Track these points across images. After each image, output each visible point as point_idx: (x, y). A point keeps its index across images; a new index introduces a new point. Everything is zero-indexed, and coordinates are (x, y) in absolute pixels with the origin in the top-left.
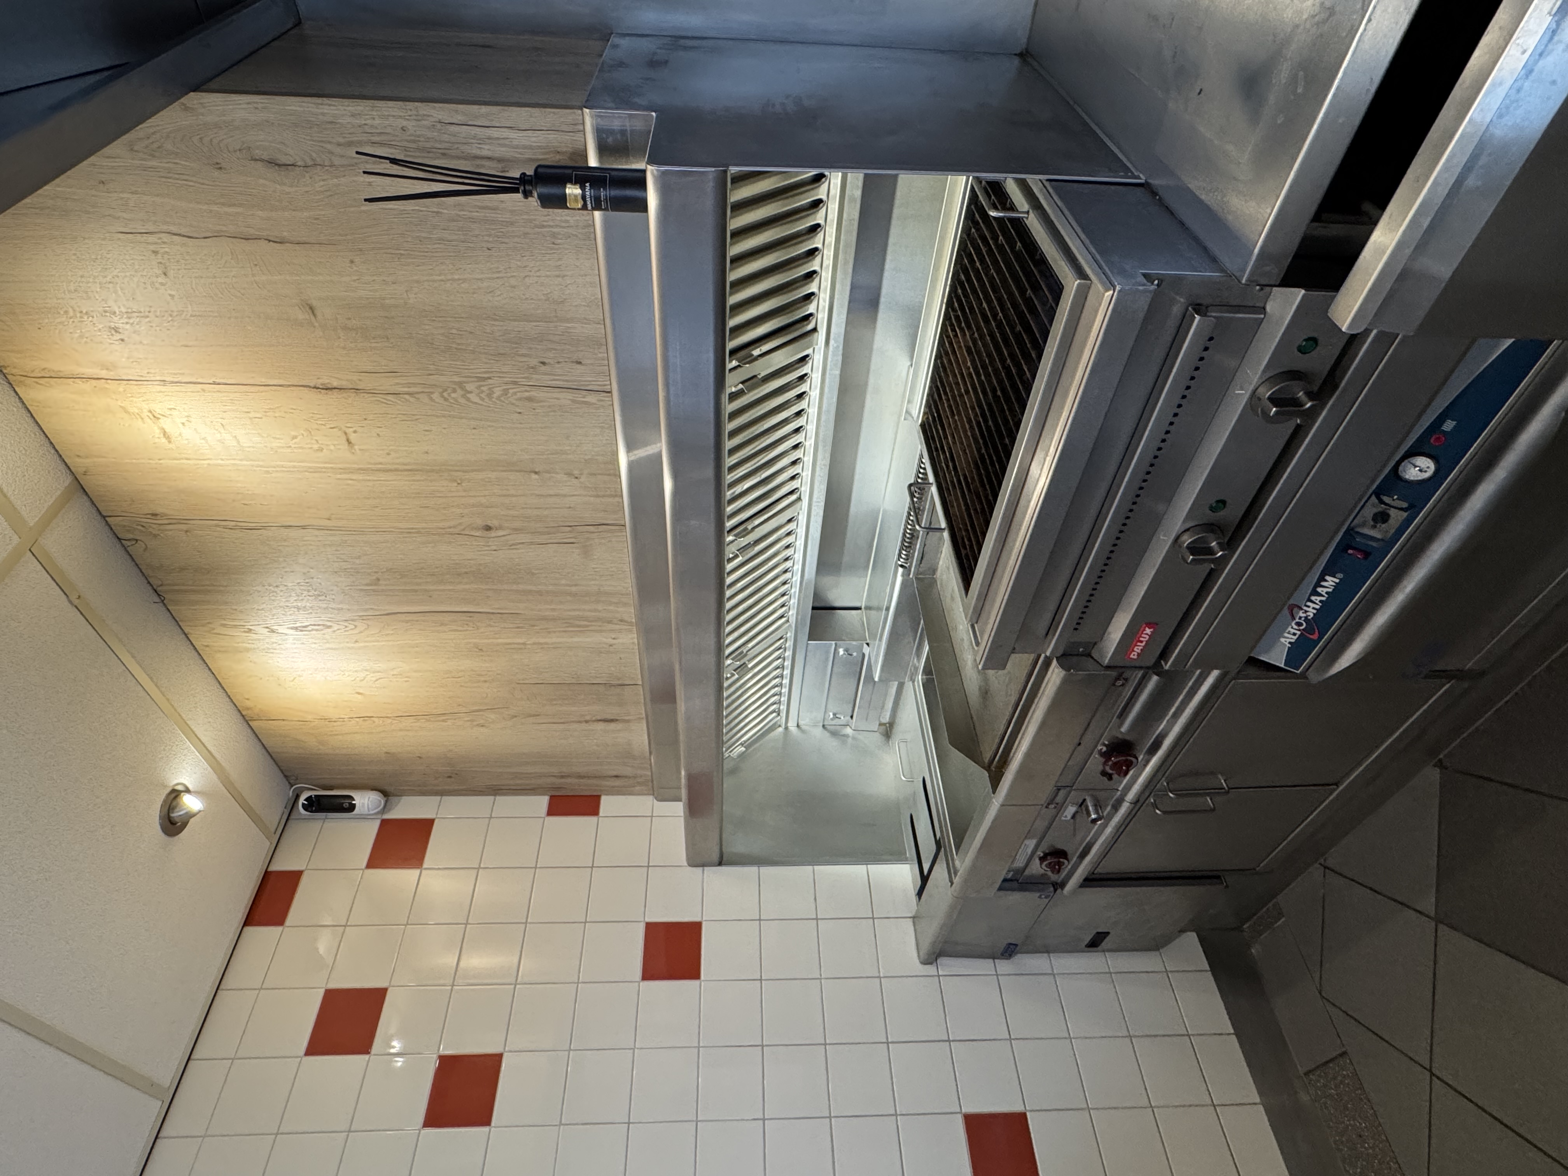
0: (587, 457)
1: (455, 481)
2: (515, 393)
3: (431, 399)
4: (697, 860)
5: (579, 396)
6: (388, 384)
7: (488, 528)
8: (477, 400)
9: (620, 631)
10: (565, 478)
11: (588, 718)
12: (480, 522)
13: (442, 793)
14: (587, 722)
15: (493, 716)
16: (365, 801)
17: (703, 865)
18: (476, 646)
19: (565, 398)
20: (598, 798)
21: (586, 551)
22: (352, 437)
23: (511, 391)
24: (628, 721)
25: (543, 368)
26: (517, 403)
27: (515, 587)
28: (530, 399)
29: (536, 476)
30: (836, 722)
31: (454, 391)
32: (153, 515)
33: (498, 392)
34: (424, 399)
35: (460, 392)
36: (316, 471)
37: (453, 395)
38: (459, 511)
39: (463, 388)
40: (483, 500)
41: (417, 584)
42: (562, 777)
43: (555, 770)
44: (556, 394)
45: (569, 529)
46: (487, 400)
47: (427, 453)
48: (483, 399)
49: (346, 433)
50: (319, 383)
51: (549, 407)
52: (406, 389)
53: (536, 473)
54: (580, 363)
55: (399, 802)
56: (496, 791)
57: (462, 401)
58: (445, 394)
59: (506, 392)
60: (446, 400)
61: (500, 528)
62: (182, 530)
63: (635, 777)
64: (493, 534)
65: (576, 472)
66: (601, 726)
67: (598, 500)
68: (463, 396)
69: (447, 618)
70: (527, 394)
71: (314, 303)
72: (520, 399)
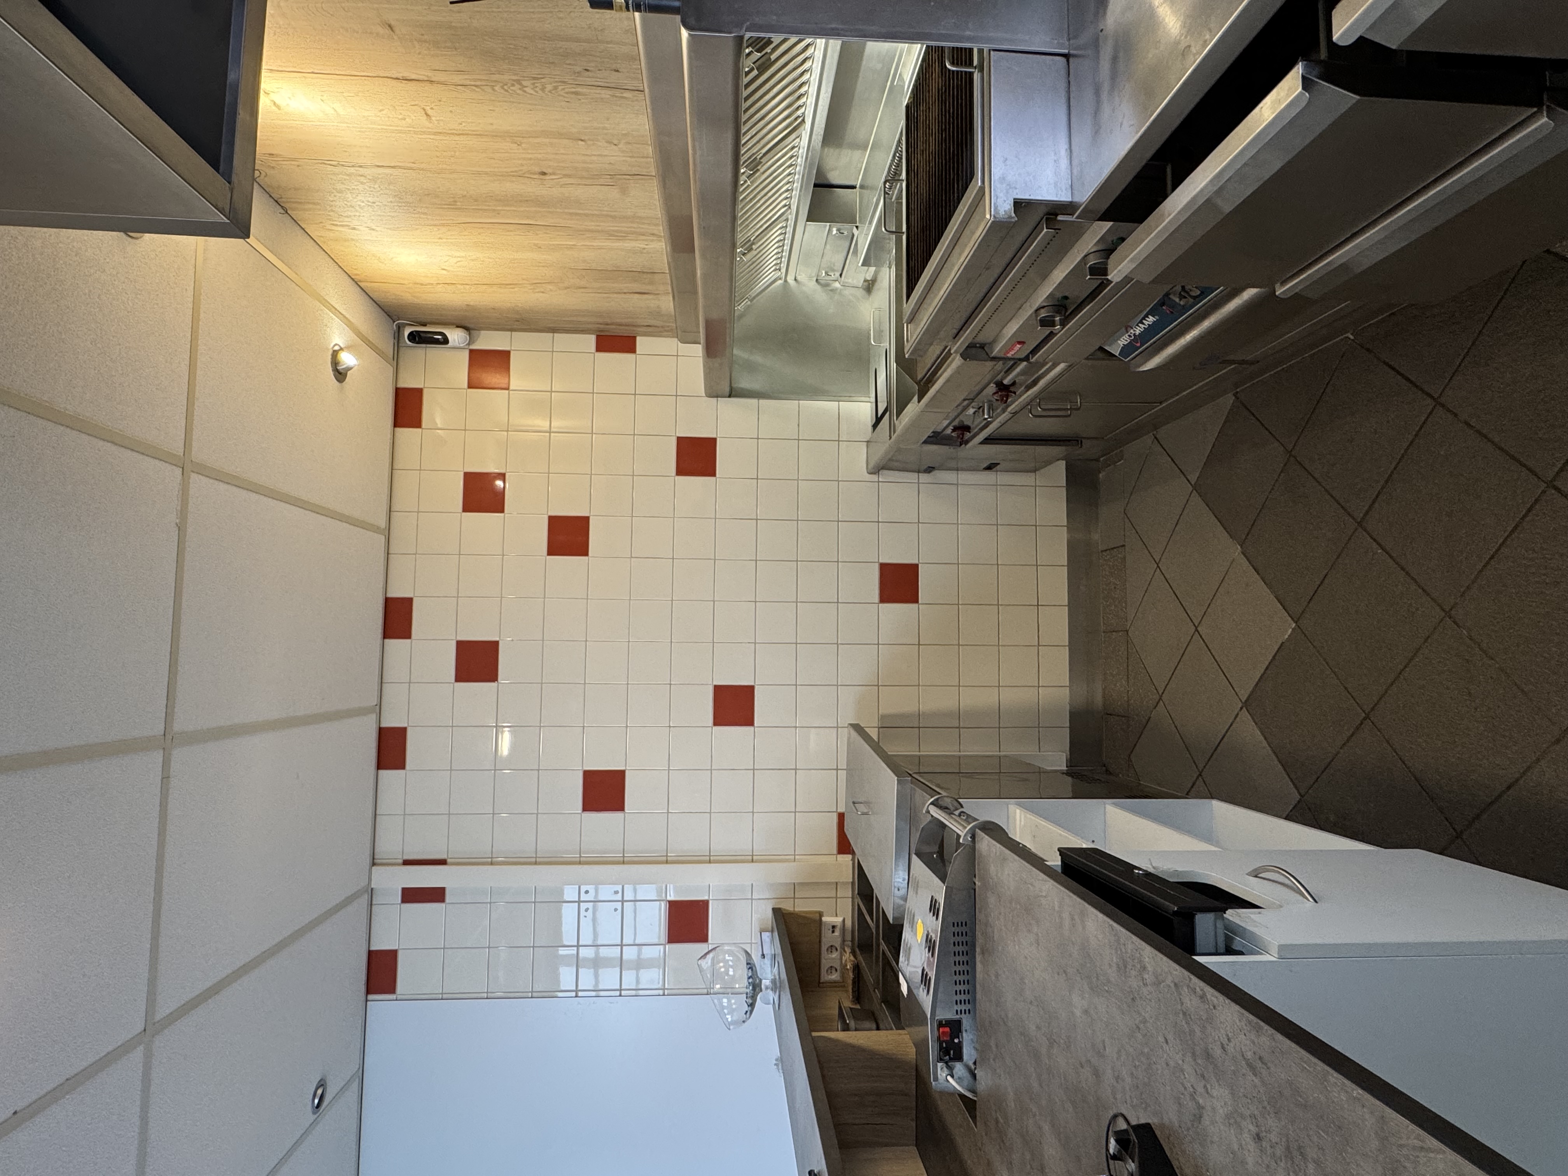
0: (624, 132)
1: (516, 143)
2: (563, 89)
3: (494, 90)
4: (713, 393)
5: (618, 93)
6: (457, 79)
7: (544, 174)
8: (532, 92)
9: (652, 241)
10: (606, 144)
11: (625, 291)
12: (537, 169)
13: (512, 330)
14: (625, 293)
15: (551, 287)
16: (455, 336)
17: (717, 397)
19: (606, 94)
20: (635, 338)
21: (624, 191)
22: (430, 112)
23: (560, 88)
24: (658, 294)
25: (587, 73)
26: (566, 95)
27: (566, 211)
28: (576, 93)
29: (583, 143)
30: (828, 278)
32: (270, 154)
33: (549, 87)
34: (489, 90)
35: (517, 86)
36: (400, 132)
37: (512, 88)
38: (520, 162)
39: (520, 84)
40: (539, 156)
41: (489, 206)
42: (606, 324)
43: (601, 321)
44: (599, 90)
45: (609, 177)
46: (540, 92)
47: (492, 124)
48: (537, 92)
49: (424, 110)
50: (400, 76)
51: (592, 99)
52: (473, 83)
53: (582, 140)
54: (618, 71)
55: (479, 336)
56: (553, 330)
57: (519, 92)
58: (506, 87)
59: (556, 88)
60: (507, 91)
61: (554, 174)
62: (294, 165)
63: (662, 327)
64: (547, 177)
65: (616, 142)
66: (637, 296)
67: (633, 160)
68: (520, 89)
69: (512, 227)
70: (574, 90)
71: (393, 23)
72: (567, 93)
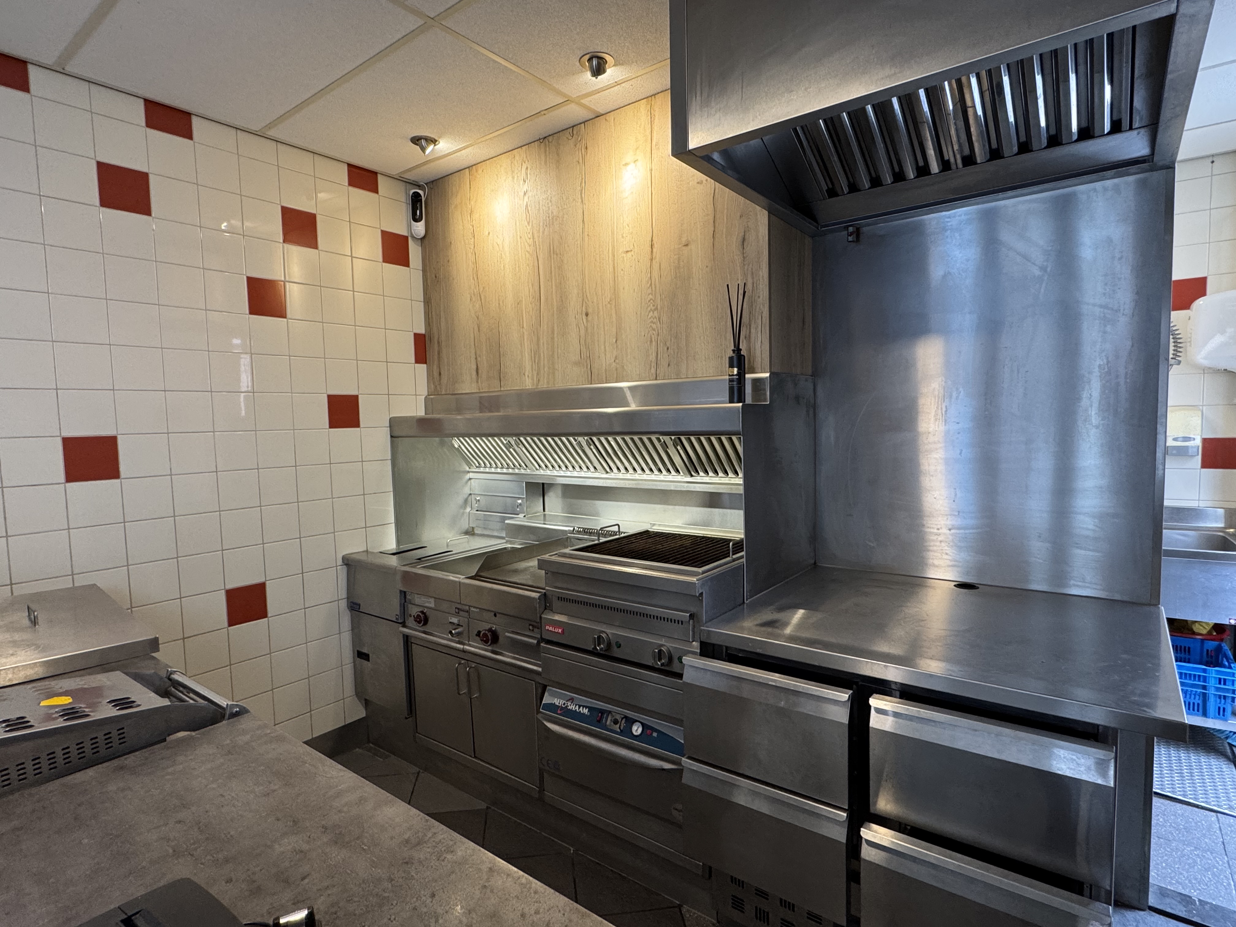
0: (625, 367)
1: (611, 301)
2: (654, 334)
3: (649, 294)
4: (394, 423)
5: (654, 364)
6: (655, 274)
7: (587, 315)
8: (649, 316)
9: (533, 379)
10: (614, 356)
11: (479, 359)
12: (590, 311)
13: (424, 271)
14: (476, 358)
15: (477, 306)
16: (420, 228)
17: (390, 427)
18: (521, 301)
19: (653, 357)
20: (426, 363)
22: (629, 254)
23: (654, 332)
24: (477, 382)
25: (666, 349)
27: (555, 325)
28: (651, 341)
29: (614, 341)
30: (474, 502)
31: (653, 306)
32: (586, 147)
33: (654, 326)
34: (649, 291)
36: (613, 233)
38: (595, 301)
40: (601, 313)
42: (438, 342)
43: (443, 338)
44: (654, 354)
45: (588, 355)
47: (624, 289)
49: (631, 251)
50: (654, 242)
51: (648, 350)
52: (653, 283)
54: (669, 365)
55: (418, 245)
56: (427, 302)
57: (649, 309)
59: (654, 330)
62: (579, 159)
65: (617, 361)
66: (475, 367)
67: (604, 371)
68: (651, 309)
69: (537, 288)
70: (653, 340)
71: (689, 247)
